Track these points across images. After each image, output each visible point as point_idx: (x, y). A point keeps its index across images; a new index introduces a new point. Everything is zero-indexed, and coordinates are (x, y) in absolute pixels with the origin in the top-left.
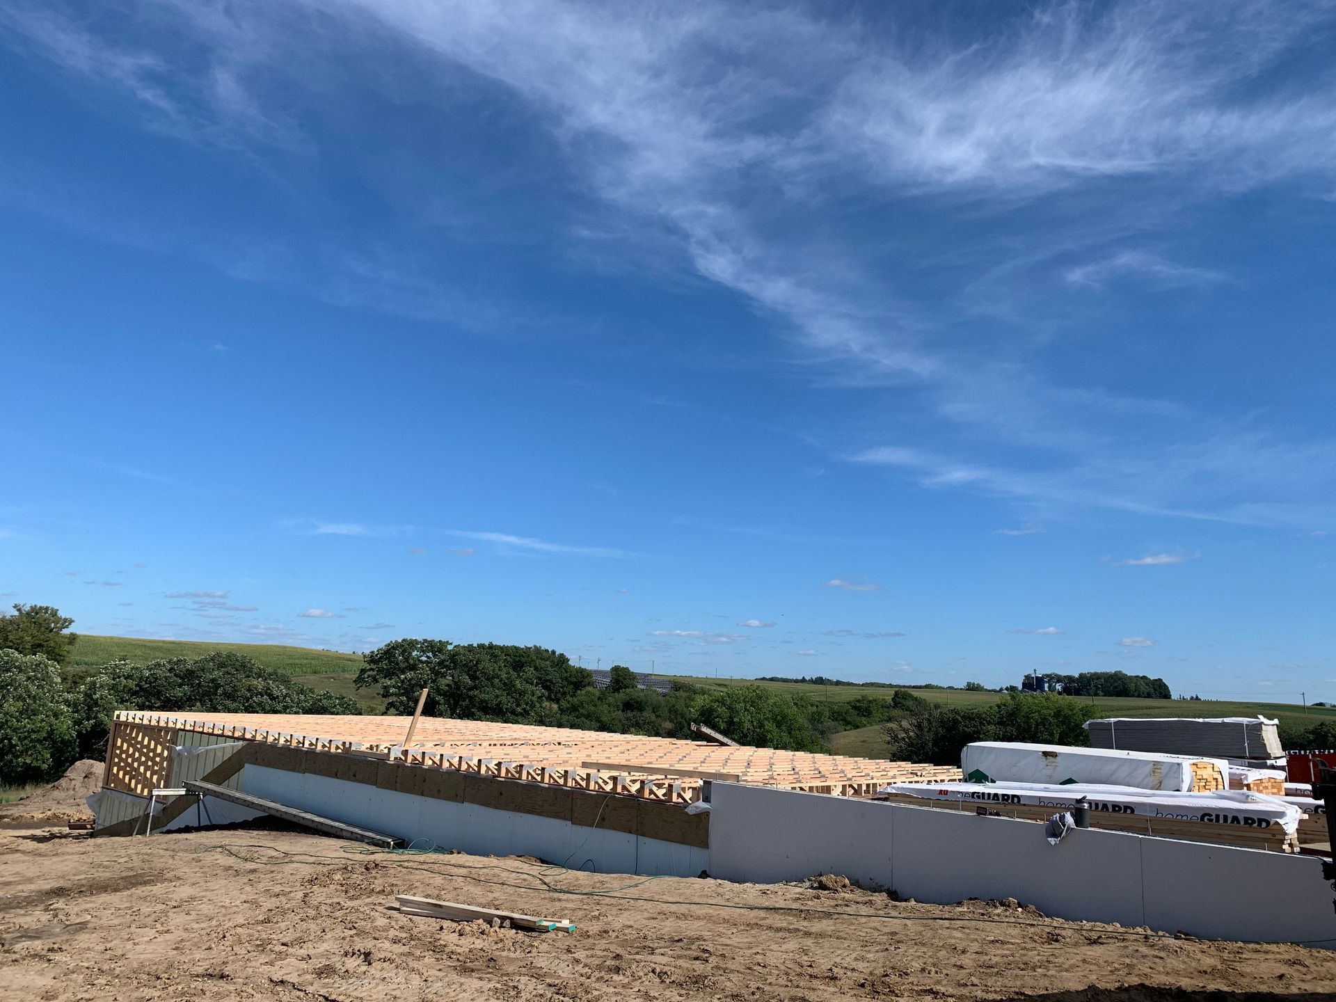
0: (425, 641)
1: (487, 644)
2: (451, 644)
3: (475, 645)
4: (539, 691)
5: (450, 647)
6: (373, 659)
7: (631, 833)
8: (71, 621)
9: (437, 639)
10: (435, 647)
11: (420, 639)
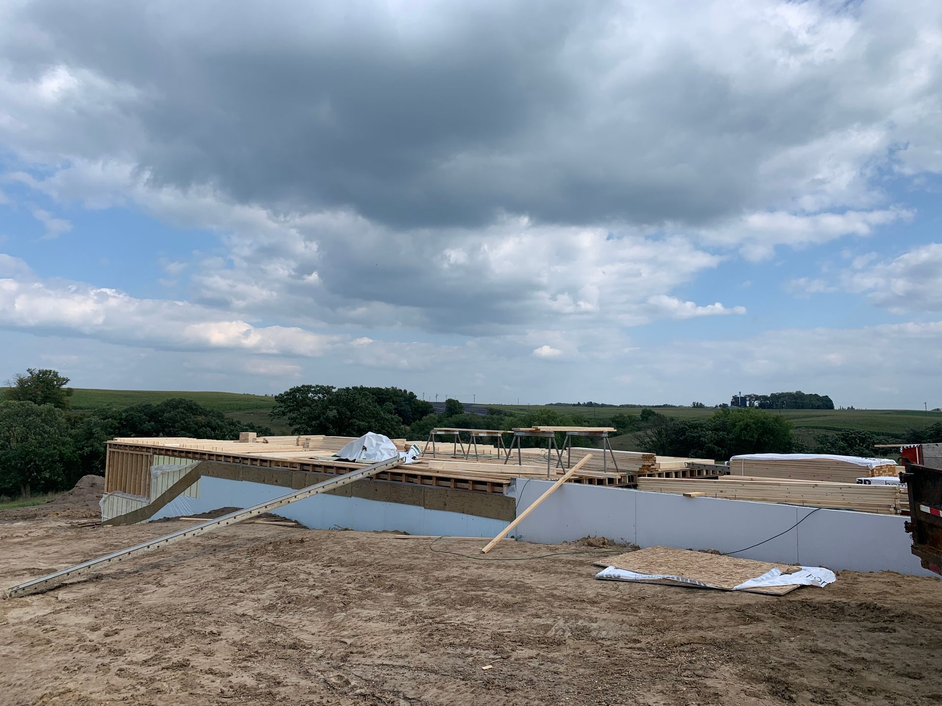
0: (317, 386)
1: (359, 387)
2: (335, 388)
3: (351, 388)
4: (397, 417)
5: (334, 390)
6: (280, 399)
7: (463, 513)
8: (68, 380)
9: (325, 385)
10: (327, 390)
11: (314, 385)
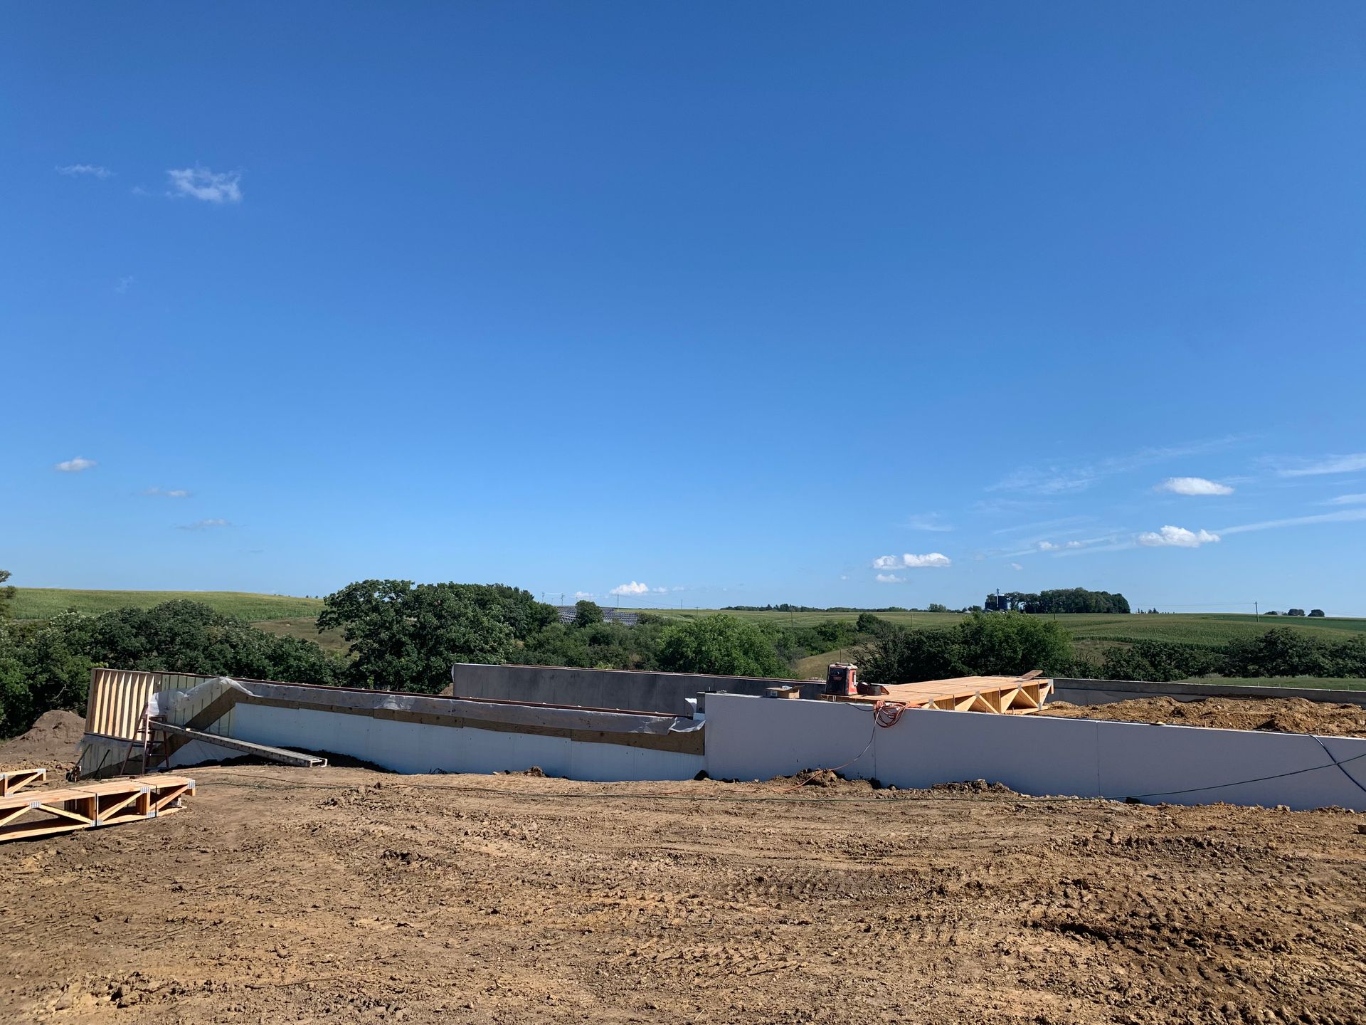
0: (387, 581)
1: (447, 583)
2: (413, 583)
3: (435, 585)
4: (507, 628)
5: (413, 587)
6: (333, 601)
7: (629, 745)
8: (8, 575)
9: (399, 580)
10: (398, 588)
11: (382, 580)
